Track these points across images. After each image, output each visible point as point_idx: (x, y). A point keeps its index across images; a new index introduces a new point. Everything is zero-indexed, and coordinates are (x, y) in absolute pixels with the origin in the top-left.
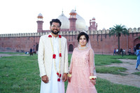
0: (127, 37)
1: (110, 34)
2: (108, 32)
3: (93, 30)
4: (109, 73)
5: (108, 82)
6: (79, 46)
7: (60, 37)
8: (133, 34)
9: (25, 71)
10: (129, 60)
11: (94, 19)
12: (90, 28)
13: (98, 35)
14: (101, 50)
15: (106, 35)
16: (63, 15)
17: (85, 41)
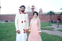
0: (54, 15)
1: (47, 15)
2: (47, 14)
3: (41, 13)
4: (47, 30)
5: (47, 34)
6: (34, 18)
7: (25, 13)
8: (57, 14)
9: (13, 28)
10: (55, 25)
11: (41, 9)
12: (39, 12)
13: (43, 15)
14: (44, 21)
15: (46, 15)
16: (29, 7)
17: (36, 15)
